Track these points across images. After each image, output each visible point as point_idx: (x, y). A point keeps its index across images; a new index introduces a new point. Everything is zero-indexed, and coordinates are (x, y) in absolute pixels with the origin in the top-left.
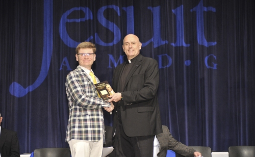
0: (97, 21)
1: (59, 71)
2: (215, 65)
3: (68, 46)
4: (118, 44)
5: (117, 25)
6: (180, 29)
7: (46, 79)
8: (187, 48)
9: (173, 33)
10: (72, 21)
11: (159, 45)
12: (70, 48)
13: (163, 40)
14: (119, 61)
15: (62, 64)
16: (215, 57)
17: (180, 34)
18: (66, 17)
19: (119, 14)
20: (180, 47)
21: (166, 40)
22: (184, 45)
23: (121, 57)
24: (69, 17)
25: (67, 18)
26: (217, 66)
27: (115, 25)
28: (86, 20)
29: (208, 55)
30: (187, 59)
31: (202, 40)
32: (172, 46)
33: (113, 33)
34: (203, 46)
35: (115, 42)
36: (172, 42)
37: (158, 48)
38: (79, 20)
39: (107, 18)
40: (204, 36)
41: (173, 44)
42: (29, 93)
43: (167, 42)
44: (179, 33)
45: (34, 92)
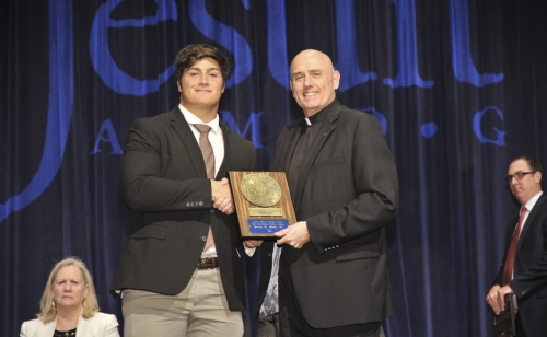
0: (190, 24)
1: (91, 157)
2: (501, 135)
3: (115, 89)
4: (244, 83)
5: (242, 33)
6: (408, 41)
7: (58, 178)
8: (426, 90)
9: (390, 53)
10: (122, 23)
11: (354, 84)
12: (119, 95)
13: (363, 71)
14: (247, 128)
15: (99, 138)
16: (500, 113)
17: (409, 53)
18: (107, 15)
19: (246, 5)
20: (407, 89)
21: (370, 70)
22: (419, 82)
23: (253, 118)
24: (115, 15)
25: (111, 17)
26: (507, 138)
27: (236, 34)
28: (160, 23)
29: (481, 108)
30: (427, 121)
31: (464, 69)
32: (387, 86)
33: (231, 56)
34: (467, 86)
35: (237, 79)
36: (387, 76)
37: (351, 91)
38: (142, 23)
39: (216, 15)
40: (470, 60)
41: (390, 82)
42: (12, 214)
43: (373, 76)
44: (405, 54)
45: (25, 212)
